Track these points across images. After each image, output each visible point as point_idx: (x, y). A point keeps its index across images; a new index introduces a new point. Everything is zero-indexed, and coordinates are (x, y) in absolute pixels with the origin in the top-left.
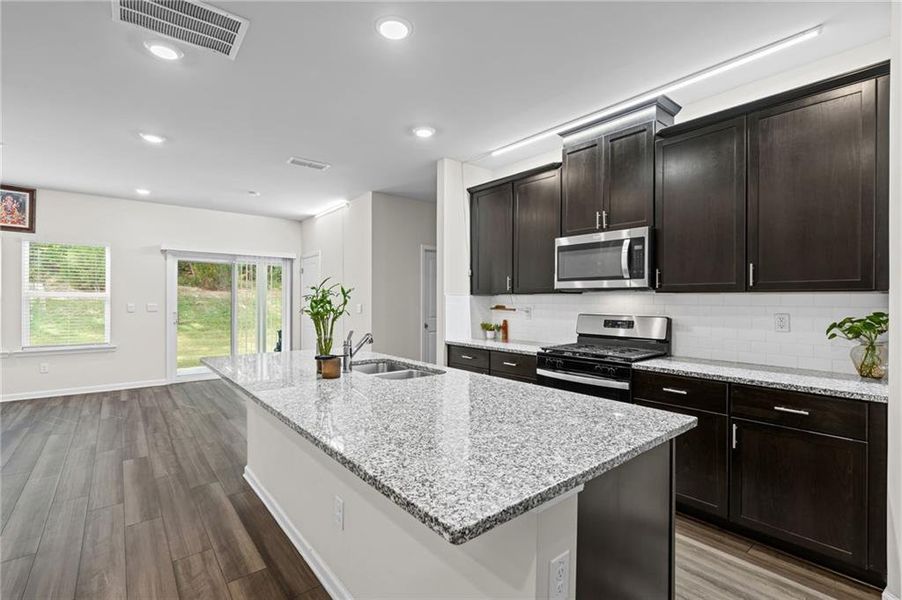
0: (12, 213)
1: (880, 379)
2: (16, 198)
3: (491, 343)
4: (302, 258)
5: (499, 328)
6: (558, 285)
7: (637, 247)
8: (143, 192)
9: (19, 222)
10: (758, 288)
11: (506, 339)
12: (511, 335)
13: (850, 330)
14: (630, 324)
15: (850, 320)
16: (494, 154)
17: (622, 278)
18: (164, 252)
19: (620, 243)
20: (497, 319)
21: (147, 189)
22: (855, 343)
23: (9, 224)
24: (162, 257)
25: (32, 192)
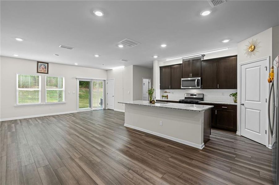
0: (43, 69)
1: (237, 103)
2: (44, 65)
3: (164, 99)
4: (107, 80)
5: (166, 96)
6: (182, 88)
7: (198, 81)
8: (76, 64)
9: (45, 71)
10: (219, 88)
11: (167, 99)
12: (168, 98)
13: (233, 95)
14: (196, 95)
15: (233, 94)
16: (167, 60)
17: (195, 86)
18: (76, 78)
19: (195, 80)
20: (165, 94)
22: (234, 97)
23: (43, 72)
24: (76, 80)
25: (48, 64)
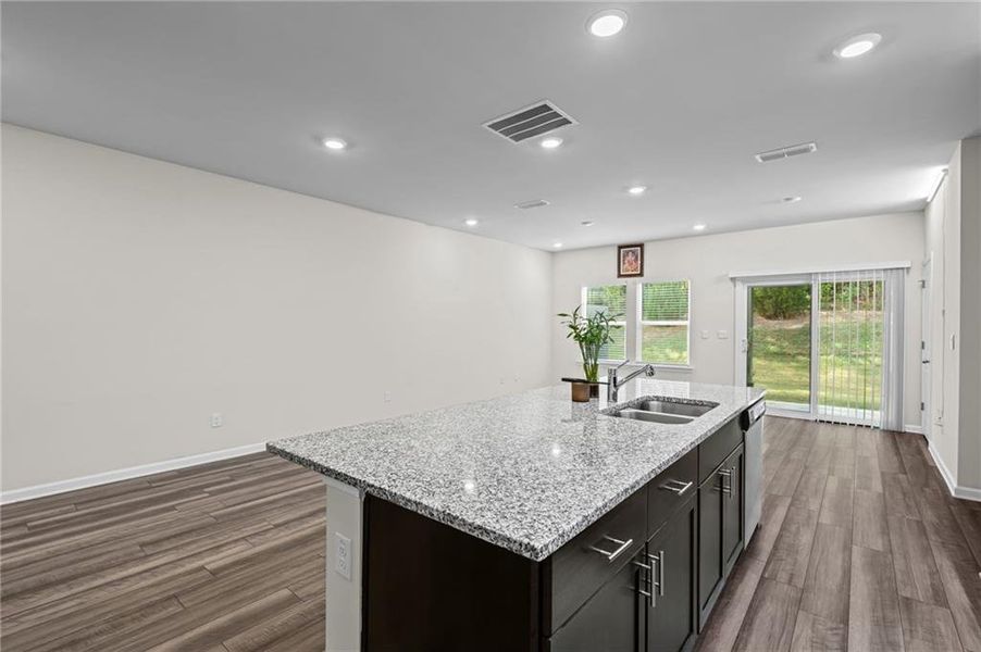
4: (923, 265)
18: (733, 280)
21: (702, 224)
24: (731, 284)
25: (642, 246)
